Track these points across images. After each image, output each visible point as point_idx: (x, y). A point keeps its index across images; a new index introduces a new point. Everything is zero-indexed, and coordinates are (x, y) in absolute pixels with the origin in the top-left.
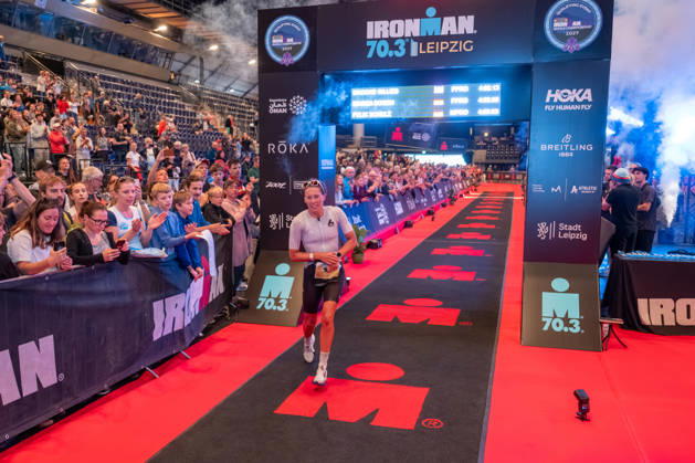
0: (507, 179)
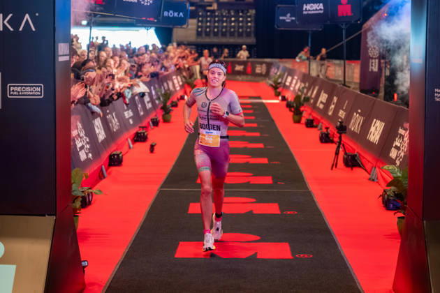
0: (239, 73)
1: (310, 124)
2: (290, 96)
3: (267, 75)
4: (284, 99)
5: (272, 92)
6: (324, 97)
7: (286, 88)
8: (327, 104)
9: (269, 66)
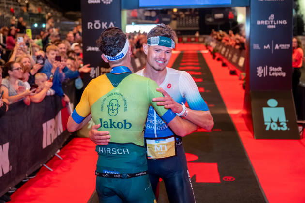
0: (193, 41)
1: (219, 60)
2: (212, 49)
3: (203, 42)
4: (210, 51)
5: (205, 48)
6: (224, 49)
7: (210, 46)
8: (225, 52)
9: (205, 38)
